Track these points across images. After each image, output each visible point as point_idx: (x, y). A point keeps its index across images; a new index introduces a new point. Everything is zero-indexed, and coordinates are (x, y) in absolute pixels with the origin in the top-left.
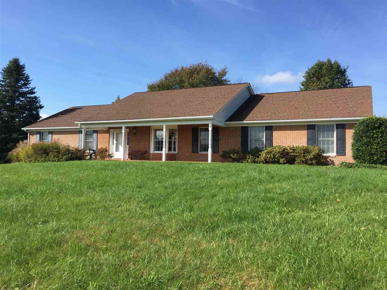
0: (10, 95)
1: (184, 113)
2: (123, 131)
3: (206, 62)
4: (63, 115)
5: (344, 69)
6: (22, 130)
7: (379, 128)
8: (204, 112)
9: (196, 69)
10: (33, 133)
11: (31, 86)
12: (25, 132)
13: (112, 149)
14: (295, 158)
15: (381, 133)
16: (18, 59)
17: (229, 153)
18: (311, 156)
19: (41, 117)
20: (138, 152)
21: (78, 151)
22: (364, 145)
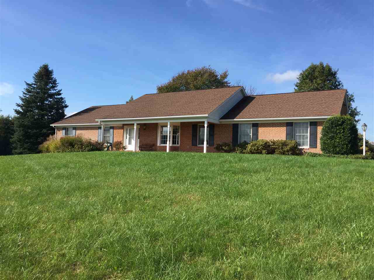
0: (41, 96)
1: (185, 112)
2: (135, 127)
3: (210, 66)
4: (85, 113)
5: (335, 72)
6: (51, 126)
7: (341, 125)
8: (201, 112)
9: (200, 72)
10: (59, 129)
11: (58, 88)
12: (53, 128)
13: (126, 142)
14: (274, 150)
15: (344, 129)
16: (47, 65)
17: (221, 146)
18: (288, 148)
19: (66, 115)
20: (146, 145)
21: (98, 143)
22: (329, 139)
